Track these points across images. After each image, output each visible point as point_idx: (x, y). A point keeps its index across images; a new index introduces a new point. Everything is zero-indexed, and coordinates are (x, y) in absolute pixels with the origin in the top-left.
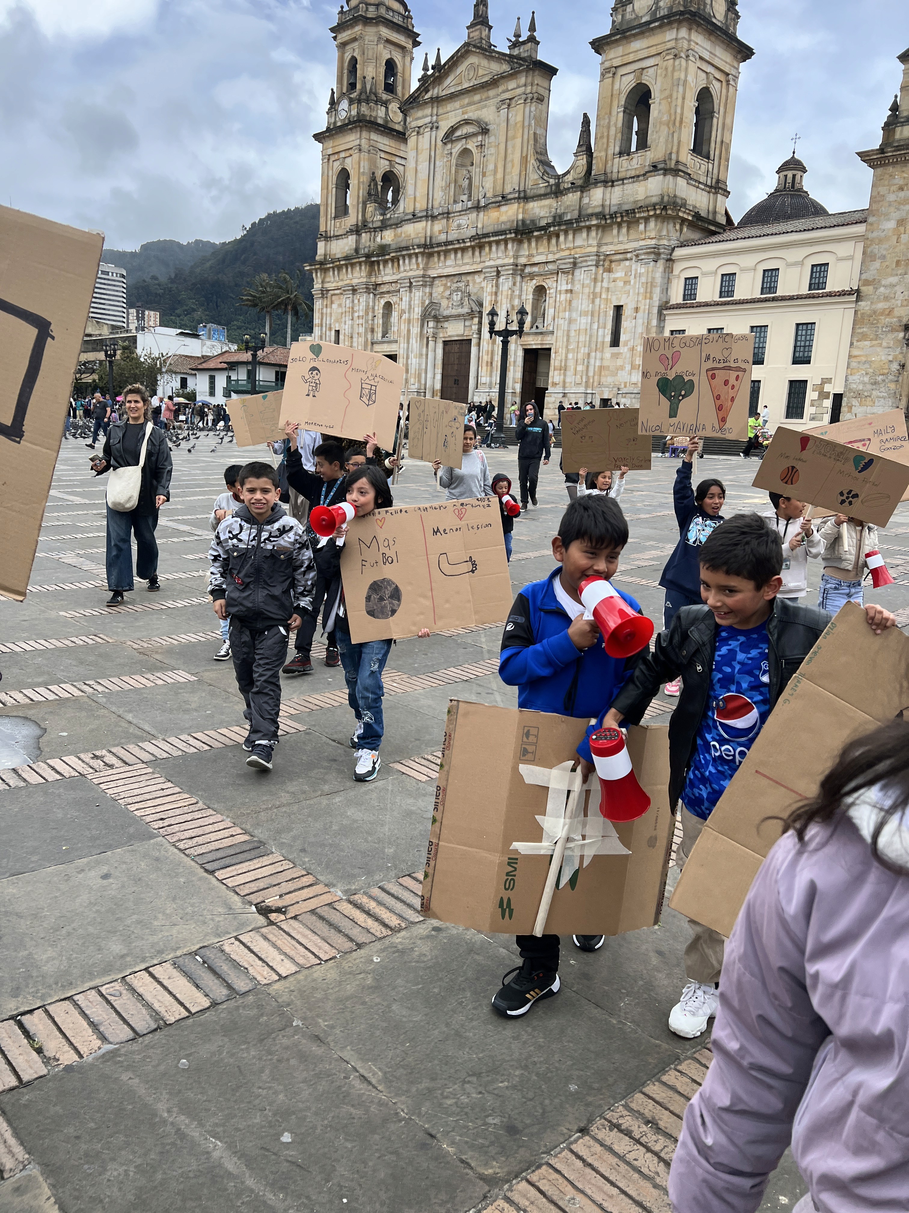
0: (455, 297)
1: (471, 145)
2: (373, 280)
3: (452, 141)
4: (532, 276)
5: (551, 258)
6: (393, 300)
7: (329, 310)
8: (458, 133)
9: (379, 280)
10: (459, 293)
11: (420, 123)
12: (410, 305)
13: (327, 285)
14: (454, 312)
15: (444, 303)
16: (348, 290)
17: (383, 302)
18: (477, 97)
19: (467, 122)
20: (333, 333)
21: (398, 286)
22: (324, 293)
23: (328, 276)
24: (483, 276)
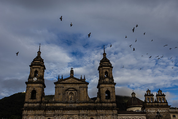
0: (70, 118)
1: (73, 92)
2: (45, 113)
3: (68, 91)
4: (90, 116)
5: (94, 113)
6: (51, 118)
8: (70, 90)
9: (47, 113)
10: (72, 118)
11: (59, 86)
17: (47, 118)
18: (74, 85)
19: (72, 88)
21: (53, 115)
22: (27, 115)
23: (29, 111)
24: (78, 115)
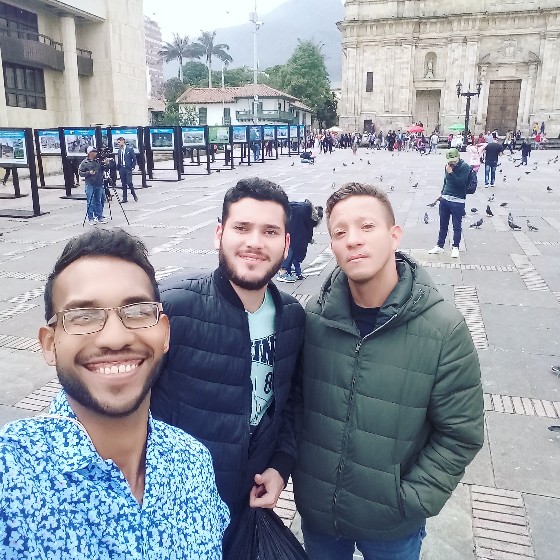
0: (507, 51)
2: (416, 35)
6: (437, 51)
7: (361, 57)
9: (422, 36)
10: (513, 48)
12: (463, 56)
13: (361, 38)
14: (505, 60)
15: (494, 54)
16: (391, 43)
17: (424, 52)
20: (365, 74)
21: (444, 41)
22: (358, 44)
23: (363, 31)
24: (537, 37)
